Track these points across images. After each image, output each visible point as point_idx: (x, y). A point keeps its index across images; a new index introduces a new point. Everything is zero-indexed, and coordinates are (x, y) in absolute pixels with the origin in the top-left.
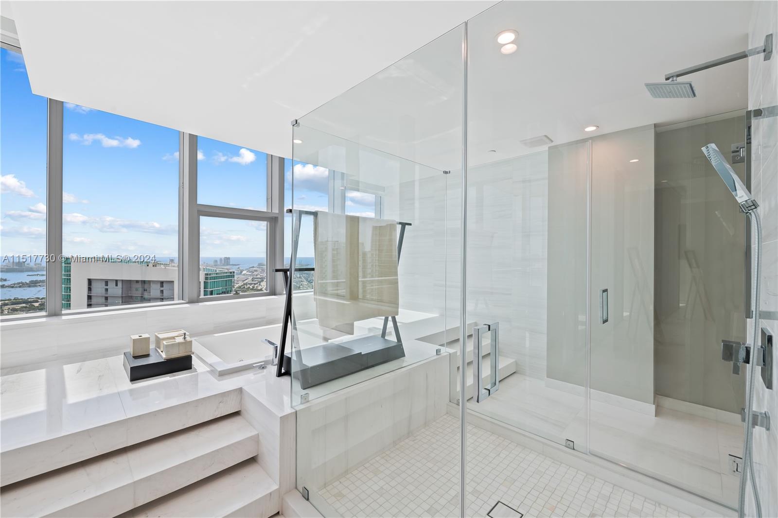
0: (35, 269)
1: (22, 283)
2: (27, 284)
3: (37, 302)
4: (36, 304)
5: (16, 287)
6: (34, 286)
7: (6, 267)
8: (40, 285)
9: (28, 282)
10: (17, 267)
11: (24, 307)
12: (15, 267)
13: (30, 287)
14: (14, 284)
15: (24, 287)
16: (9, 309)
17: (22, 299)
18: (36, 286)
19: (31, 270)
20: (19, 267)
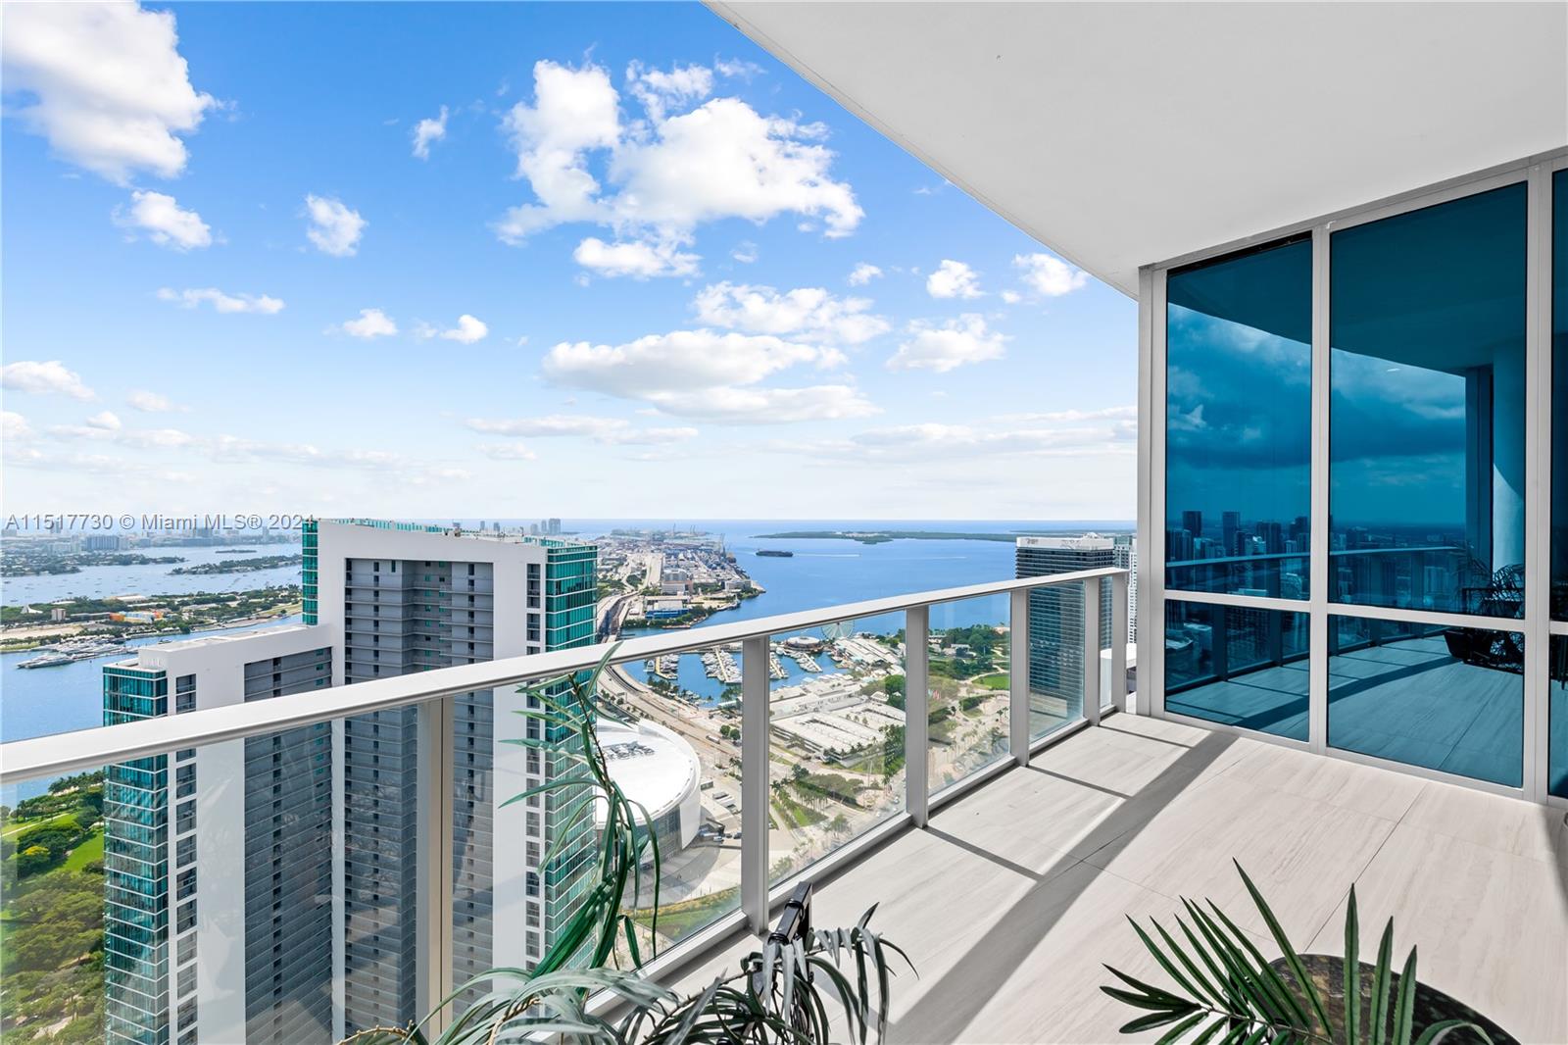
0: (228, 542)
1: (209, 566)
2: (217, 567)
3: (234, 599)
4: (233, 604)
5: (200, 573)
6: (227, 572)
7: (183, 538)
8: (237, 570)
9: (218, 564)
10: (200, 538)
11: (213, 608)
12: (197, 537)
13: (221, 573)
14: (197, 568)
15: (211, 573)
16: (191, 611)
17: (209, 594)
18: (231, 572)
19: (221, 542)
20: (203, 537)
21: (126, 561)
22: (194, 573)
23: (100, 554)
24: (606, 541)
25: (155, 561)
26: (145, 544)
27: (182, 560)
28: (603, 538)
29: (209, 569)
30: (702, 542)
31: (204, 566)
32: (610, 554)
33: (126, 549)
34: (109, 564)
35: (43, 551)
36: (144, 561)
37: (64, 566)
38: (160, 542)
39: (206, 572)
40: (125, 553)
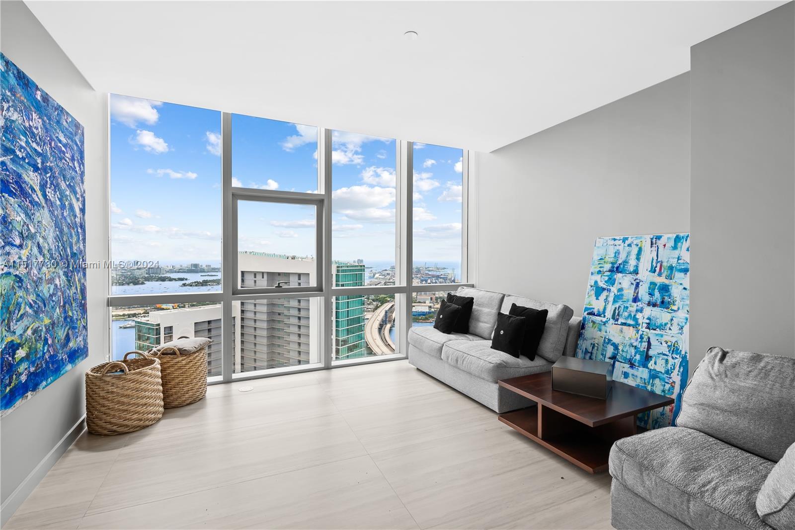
1: (197, 282)
2: (201, 283)
5: (193, 286)
7: (187, 268)
13: (202, 285)
14: (192, 283)
15: (198, 286)
19: (203, 271)
20: (195, 269)
21: (163, 279)
22: (191, 286)
23: (153, 276)
24: (387, 272)
25: (175, 280)
26: (171, 271)
27: (186, 279)
28: (386, 270)
29: (197, 284)
30: (441, 273)
31: (195, 282)
32: (389, 279)
33: (164, 274)
34: (157, 281)
35: (131, 274)
36: (171, 280)
37: (138, 281)
38: (178, 270)
39: (196, 285)
40: (163, 276)
